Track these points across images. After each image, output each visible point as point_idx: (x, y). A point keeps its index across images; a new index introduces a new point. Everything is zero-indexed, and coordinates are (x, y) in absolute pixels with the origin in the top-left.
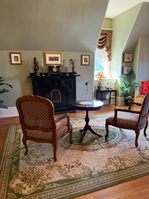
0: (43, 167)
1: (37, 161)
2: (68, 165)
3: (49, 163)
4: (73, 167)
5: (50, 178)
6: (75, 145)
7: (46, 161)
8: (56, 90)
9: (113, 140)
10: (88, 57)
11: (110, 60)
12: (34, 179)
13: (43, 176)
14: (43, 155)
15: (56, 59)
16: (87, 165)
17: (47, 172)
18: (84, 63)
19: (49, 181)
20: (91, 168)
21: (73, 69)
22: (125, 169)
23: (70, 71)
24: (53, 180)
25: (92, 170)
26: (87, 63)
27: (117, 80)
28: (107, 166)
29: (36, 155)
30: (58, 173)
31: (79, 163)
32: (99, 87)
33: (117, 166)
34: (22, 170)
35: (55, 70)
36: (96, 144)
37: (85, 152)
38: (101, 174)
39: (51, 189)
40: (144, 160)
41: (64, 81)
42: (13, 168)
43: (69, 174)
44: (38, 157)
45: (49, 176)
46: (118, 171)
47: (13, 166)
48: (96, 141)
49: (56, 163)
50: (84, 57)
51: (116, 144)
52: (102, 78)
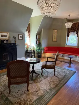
0: (24, 96)
1: (18, 95)
2: (35, 91)
3: (26, 93)
4: (38, 91)
5: (32, 100)
6: (31, 81)
7: (23, 93)
8: (6, 53)
9: (45, 75)
10: (22, 36)
11: (30, 37)
12: (24, 103)
13: (28, 100)
14: (19, 90)
15: (5, 36)
16: (43, 88)
17: (28, 98)
18: (20, 38)
19: (33, 101)
20: (45, 89)
21: (15, 42)
22: (57, 85)
23: (13, 42)
24: (34, 100)
25: (46, 89)
26: (22, 39)
27: (34, 47)
28: (50, 86)
29: (15, 92)
30: (33, 96)
31: (39, 88)
32: (27, 50)
33: (54, 85)
34: (14, 102)
35: (5, 42)
36: (39, 78)
37: (38, 83)
38: (50, 90)
39: (37, 104)
40: (60, 80)
41: (10, 48)
42: (8, 103)
43: (39, 95)
44: (17, 93)
45: (31, 99)
46: (55, 87)
47: (7, 102)
48: (38, 77)
49: (29, 92)
50: (20, 36)
51: (47, 76)
52: (28, 46)
